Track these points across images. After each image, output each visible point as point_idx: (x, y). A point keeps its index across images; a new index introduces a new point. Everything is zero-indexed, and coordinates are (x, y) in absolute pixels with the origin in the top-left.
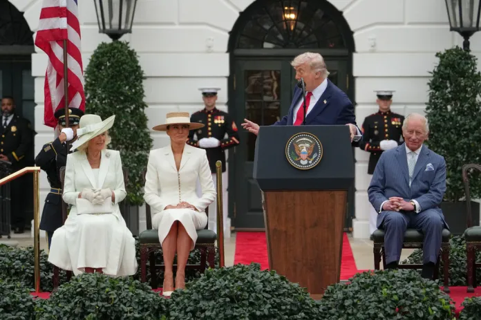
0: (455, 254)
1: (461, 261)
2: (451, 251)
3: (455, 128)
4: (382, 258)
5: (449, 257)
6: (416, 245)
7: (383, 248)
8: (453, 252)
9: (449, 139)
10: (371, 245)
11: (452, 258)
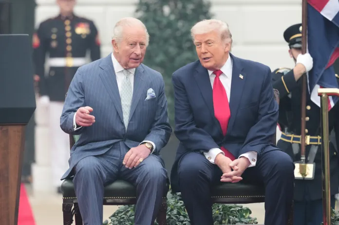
0: (175, 212)
1: (182, 222)
2: (169, 208)
3: (175, 38)
4: (74, 218)
5: (167, 217)
6: (121, 201)
7: (76, 204)
8: (172, 210)
9: (166, 53)
10: (59, 200)
11: (170, 218)
